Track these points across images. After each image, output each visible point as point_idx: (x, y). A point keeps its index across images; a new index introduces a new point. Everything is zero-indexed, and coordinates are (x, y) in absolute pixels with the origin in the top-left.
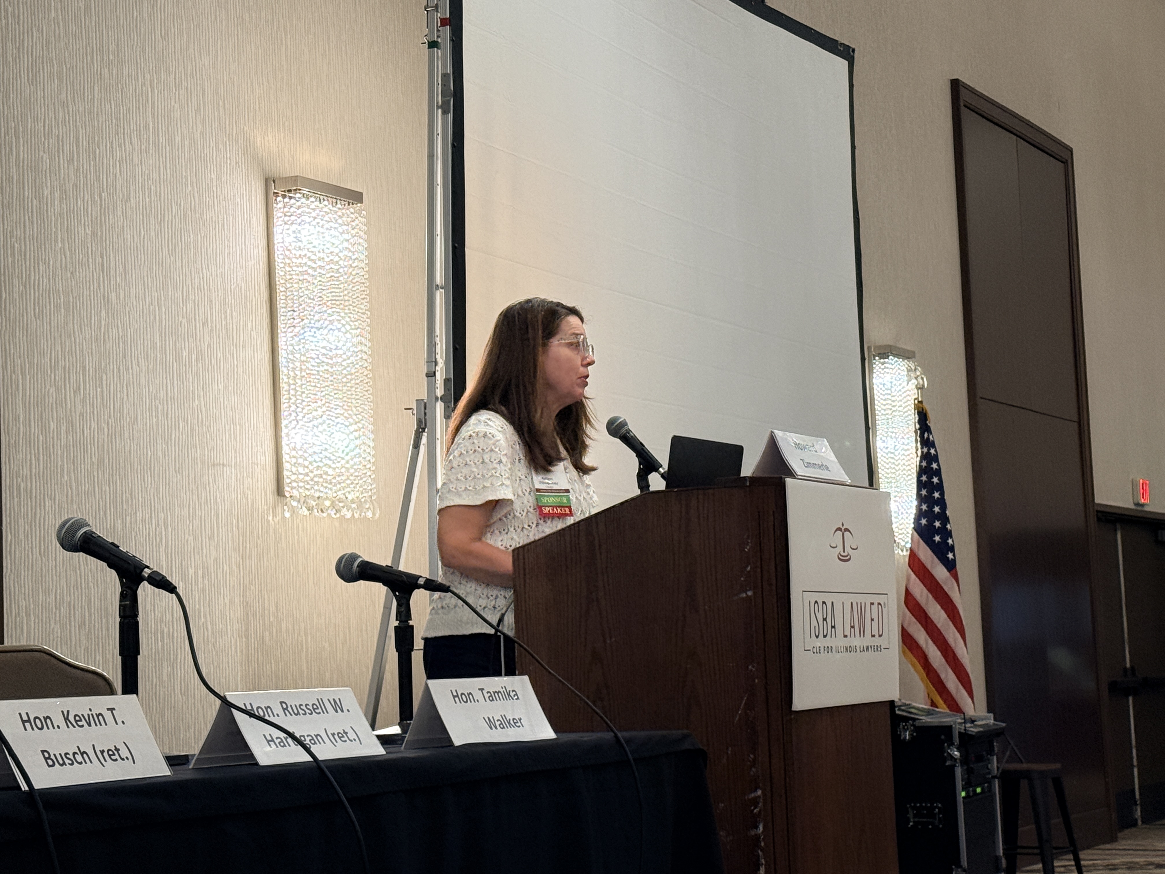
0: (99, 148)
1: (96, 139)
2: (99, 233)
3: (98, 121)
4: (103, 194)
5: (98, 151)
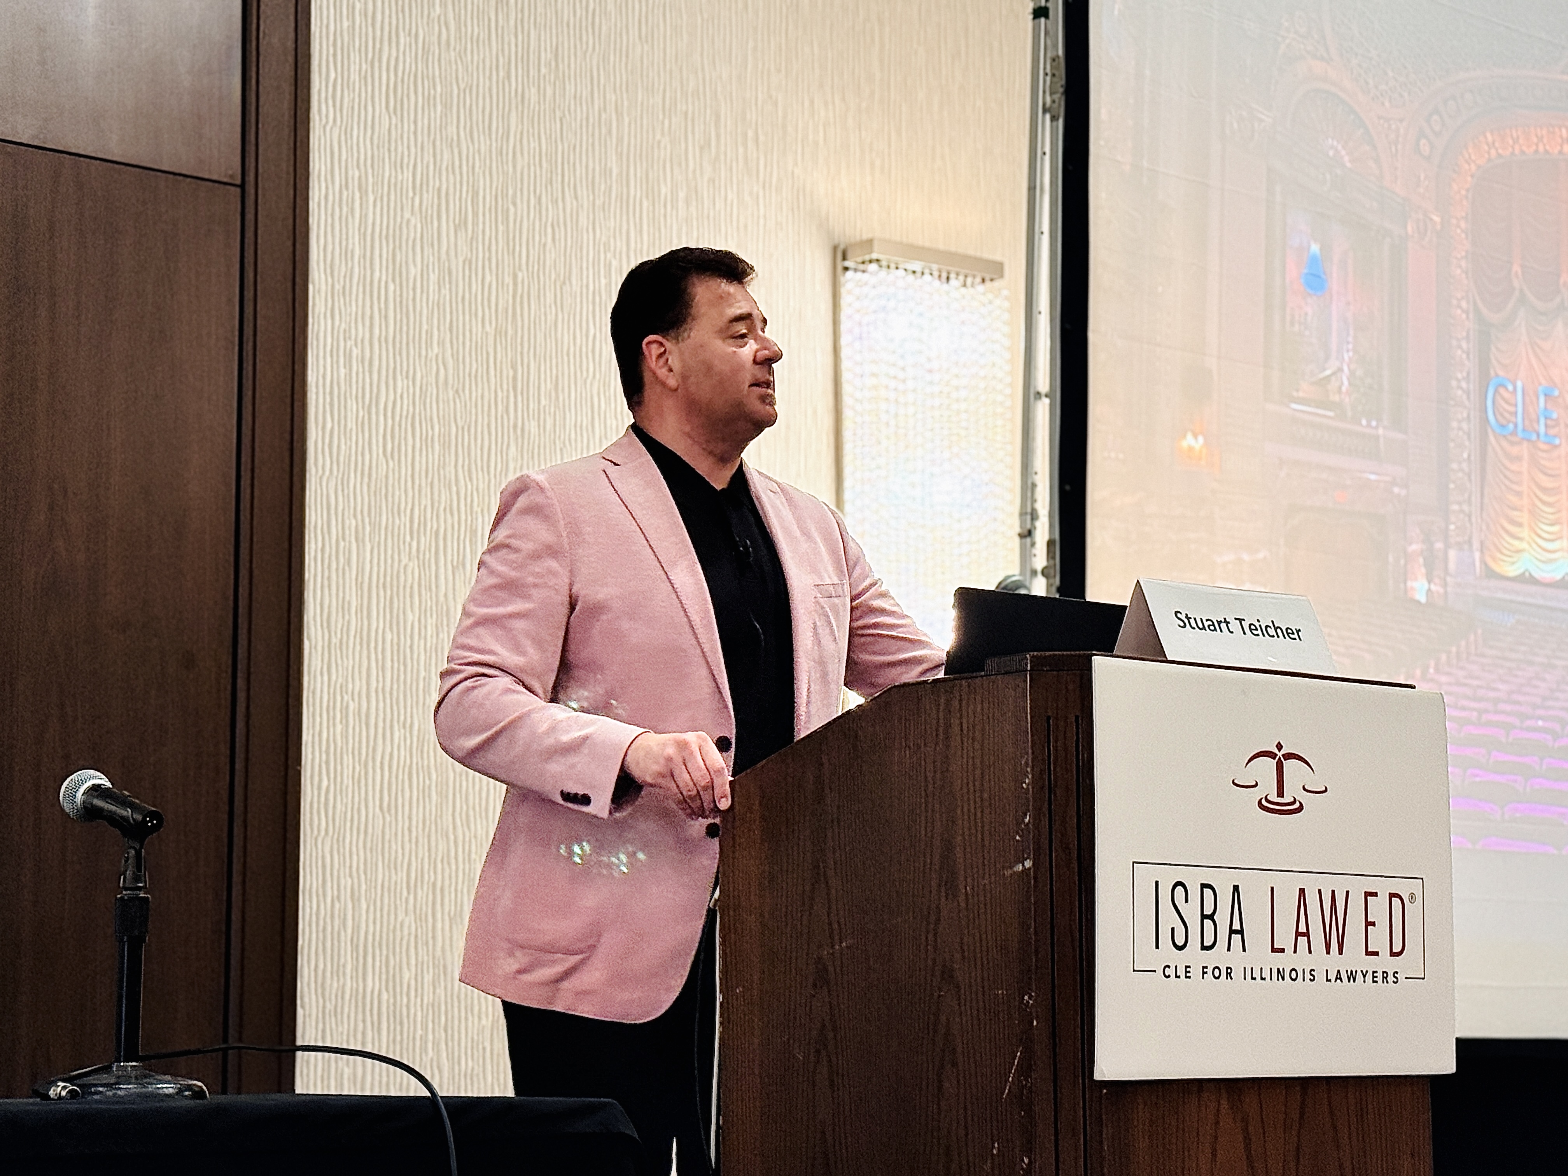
0: (514, 204)
1: (510, 192)
2: (510, 332)
3: (514, 167)
4: (520, 275)
5: (512, 209)
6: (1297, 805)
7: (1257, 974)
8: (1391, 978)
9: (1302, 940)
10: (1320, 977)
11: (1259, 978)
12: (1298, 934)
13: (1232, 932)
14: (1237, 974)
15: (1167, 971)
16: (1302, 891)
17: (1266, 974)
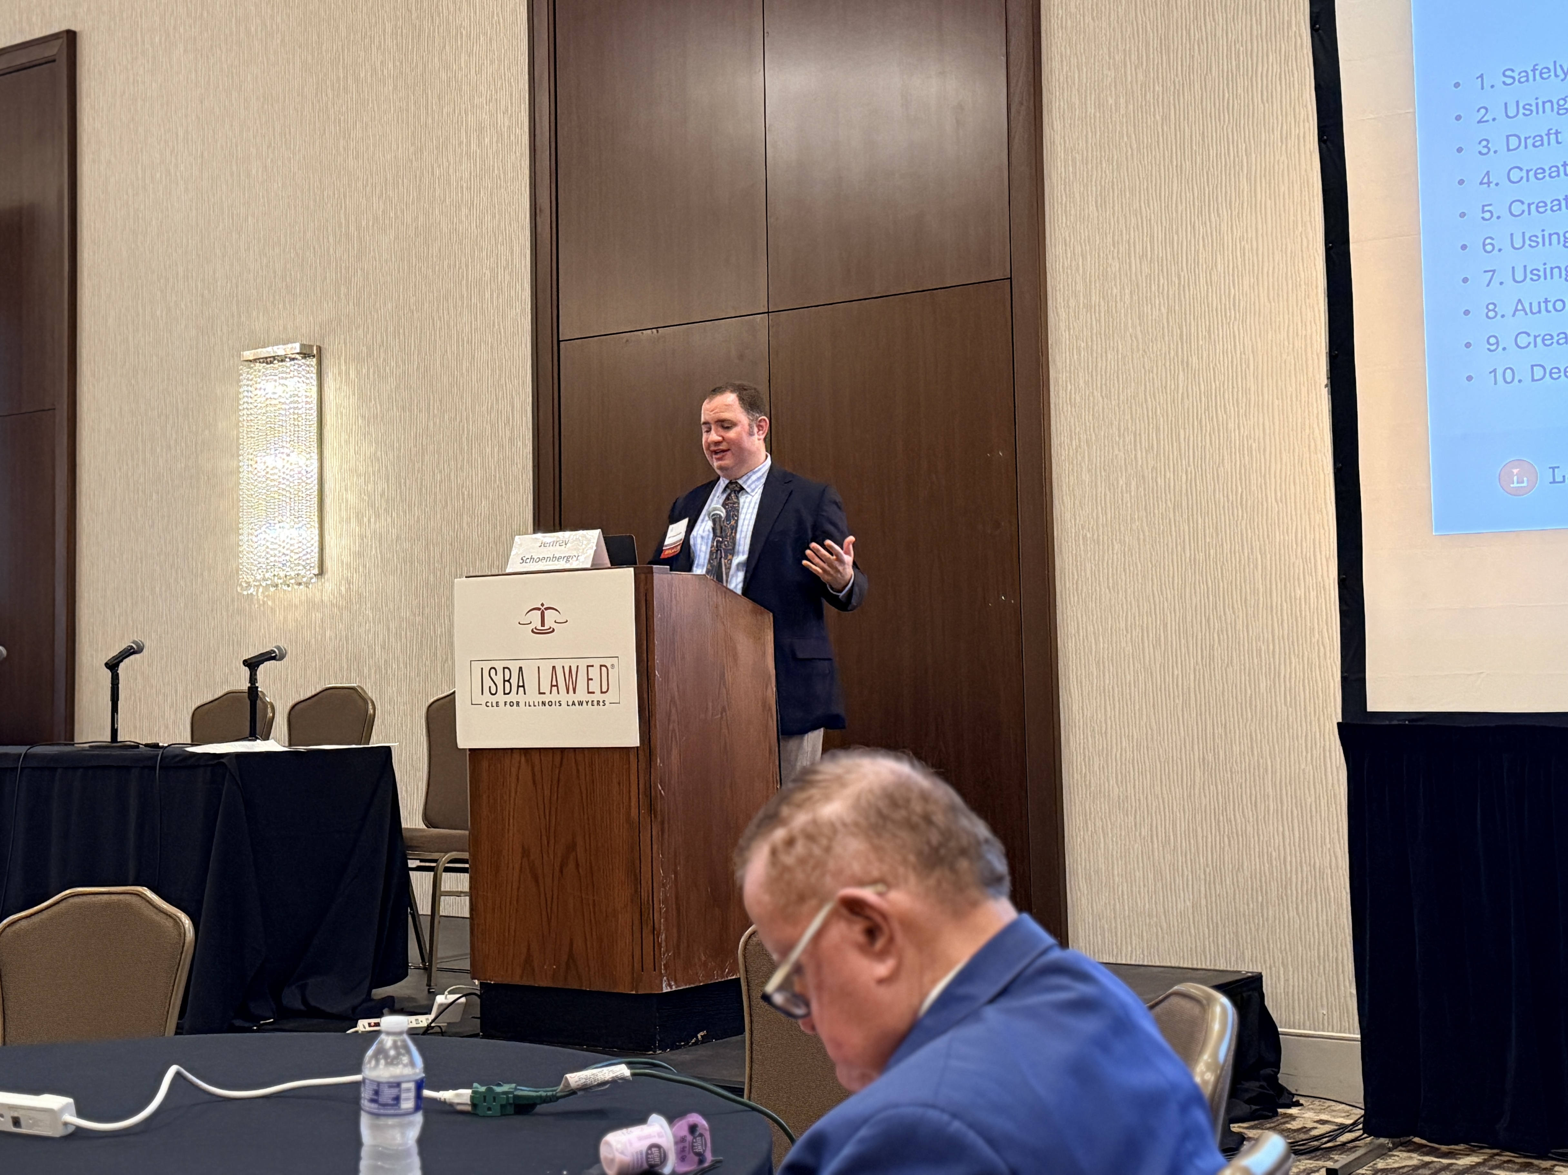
6: (551, 630)
7: (532, 704)
8: (601, 704)
9: (555, 689)
10: (564, 703)
11: (532, 705)
12: (552, 686)
13: (519, 686)
14: (522, 704)
15: (488, 704)
16: (554, 667)
17: (536, 704)
